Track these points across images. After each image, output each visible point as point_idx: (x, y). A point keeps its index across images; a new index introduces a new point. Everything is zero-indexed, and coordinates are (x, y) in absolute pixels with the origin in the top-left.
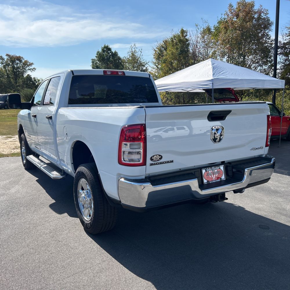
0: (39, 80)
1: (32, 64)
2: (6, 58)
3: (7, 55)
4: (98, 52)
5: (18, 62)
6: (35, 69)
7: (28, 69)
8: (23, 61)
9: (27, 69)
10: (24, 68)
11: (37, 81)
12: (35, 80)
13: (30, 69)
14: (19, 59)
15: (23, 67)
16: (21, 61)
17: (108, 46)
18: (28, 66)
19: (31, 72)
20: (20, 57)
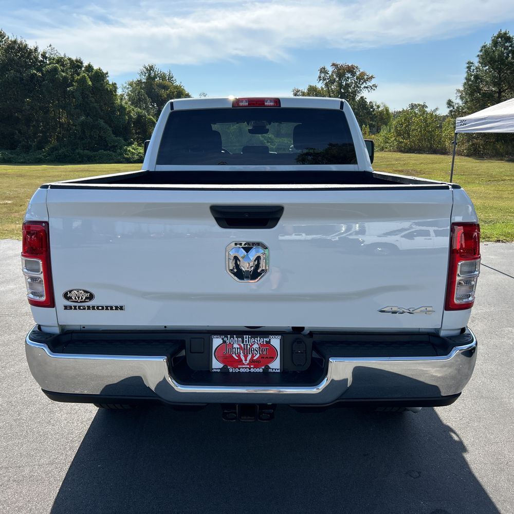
0: (378, 107)
1: (372, 77)
2: (330, 69)
3: (333, 65)
4: (484, 46)
5: (349, 75)
6: (376, 87)
7: (365, 87)
8: (358, 73)
9: (362, 86)
10: (358, 86)
11: (375, 107)
12: (372, 107)
13: (367, 87)
14: (351, 70)
15: (356, 83)
16: (353, 74)
17: (507, 32)
18: (365, 81)
19: (369, 91)
20: (353, 67)
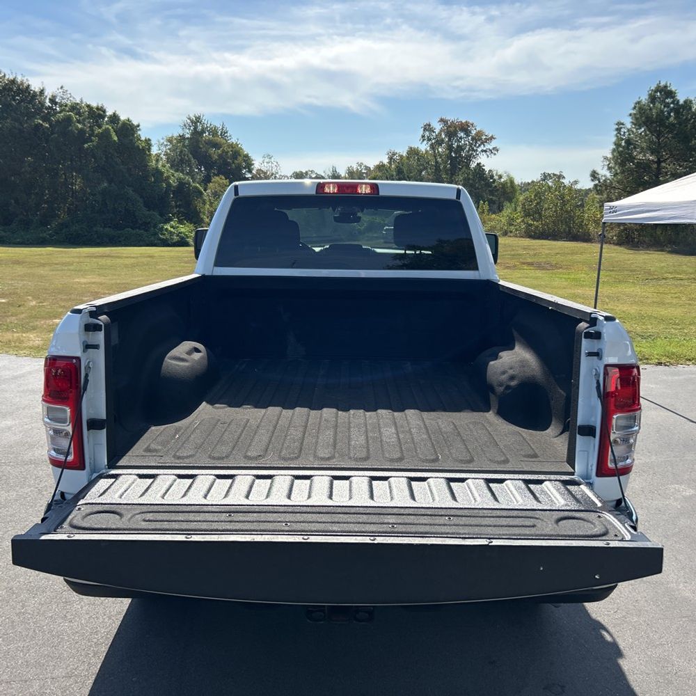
0: (500, 177)
1: (492, 138)
2: (438, 127)
3: (442, 120)
4: (639, 103)
5: (462, 134)
6: (497, 151)
7: (483, 151)
8: (474, 132)
9: (479, 149)
10: (473, 149)
11: (496, 177)
12: (492, 177)
13: (485, 151)
14: (465, 128)
15: (471, 145)
16: (467, 132)
17: (668, 85)
18: (482, 143)
19: (488, 156)
20: (467, 124)
